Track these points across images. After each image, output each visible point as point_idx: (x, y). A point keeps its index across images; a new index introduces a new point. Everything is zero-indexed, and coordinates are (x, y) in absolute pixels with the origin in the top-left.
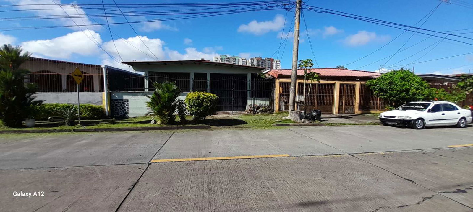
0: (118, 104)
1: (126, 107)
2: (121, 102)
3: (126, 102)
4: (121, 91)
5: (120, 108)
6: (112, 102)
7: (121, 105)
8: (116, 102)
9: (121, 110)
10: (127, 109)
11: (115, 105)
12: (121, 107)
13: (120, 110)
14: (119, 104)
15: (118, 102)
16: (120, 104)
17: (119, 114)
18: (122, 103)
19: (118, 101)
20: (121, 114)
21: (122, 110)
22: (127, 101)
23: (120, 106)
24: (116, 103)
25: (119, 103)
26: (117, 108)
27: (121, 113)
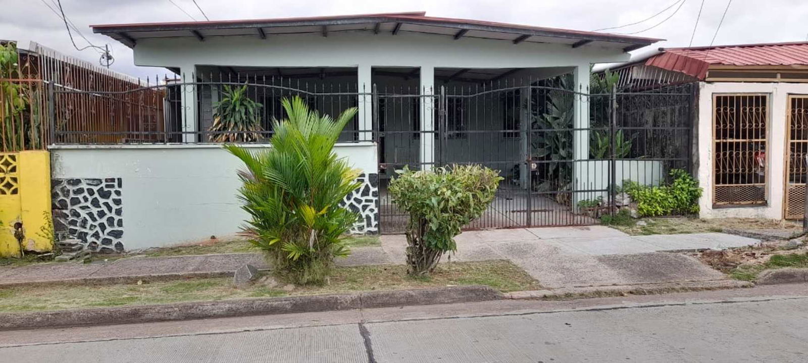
0: (80, 197)
1: (115, 207)
2: (95, 189)
3: (112, 190)
4: (93, 147)
5: (91, 215)
6: (58, 190)
7: (92, 203)
8: (76, 188)
9: (94, 220)
10: (117, 218)
11: (68, 201)
12: (95, 211)
13: (90, 222)
14: (86, 199)
15: (81, 191)
16: (90, 199)
17: (88, 238)
18: (96, 195)
19: (80, 186)
20: (93, 239)
21: (99, 221)
22: (116, 184)
23: (89, 204)
24: (72, 195)
25: (86, 194)
26: (78, 215)
27: (96, 235)
